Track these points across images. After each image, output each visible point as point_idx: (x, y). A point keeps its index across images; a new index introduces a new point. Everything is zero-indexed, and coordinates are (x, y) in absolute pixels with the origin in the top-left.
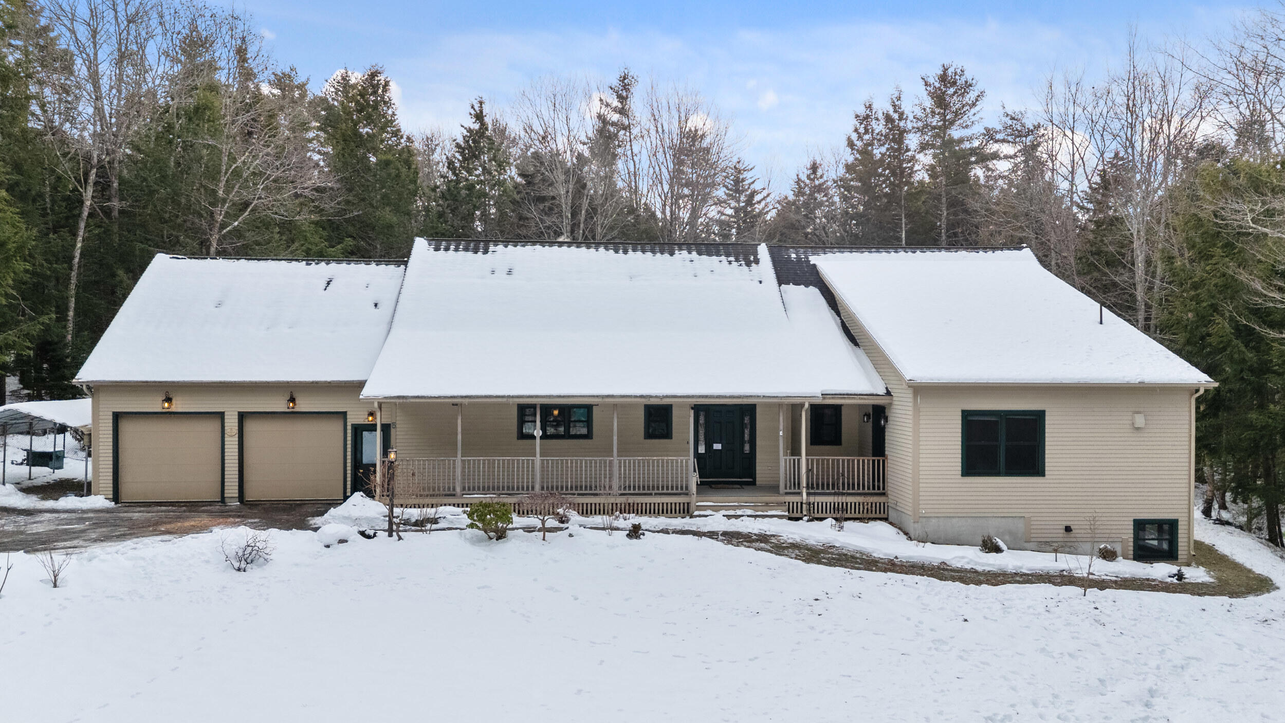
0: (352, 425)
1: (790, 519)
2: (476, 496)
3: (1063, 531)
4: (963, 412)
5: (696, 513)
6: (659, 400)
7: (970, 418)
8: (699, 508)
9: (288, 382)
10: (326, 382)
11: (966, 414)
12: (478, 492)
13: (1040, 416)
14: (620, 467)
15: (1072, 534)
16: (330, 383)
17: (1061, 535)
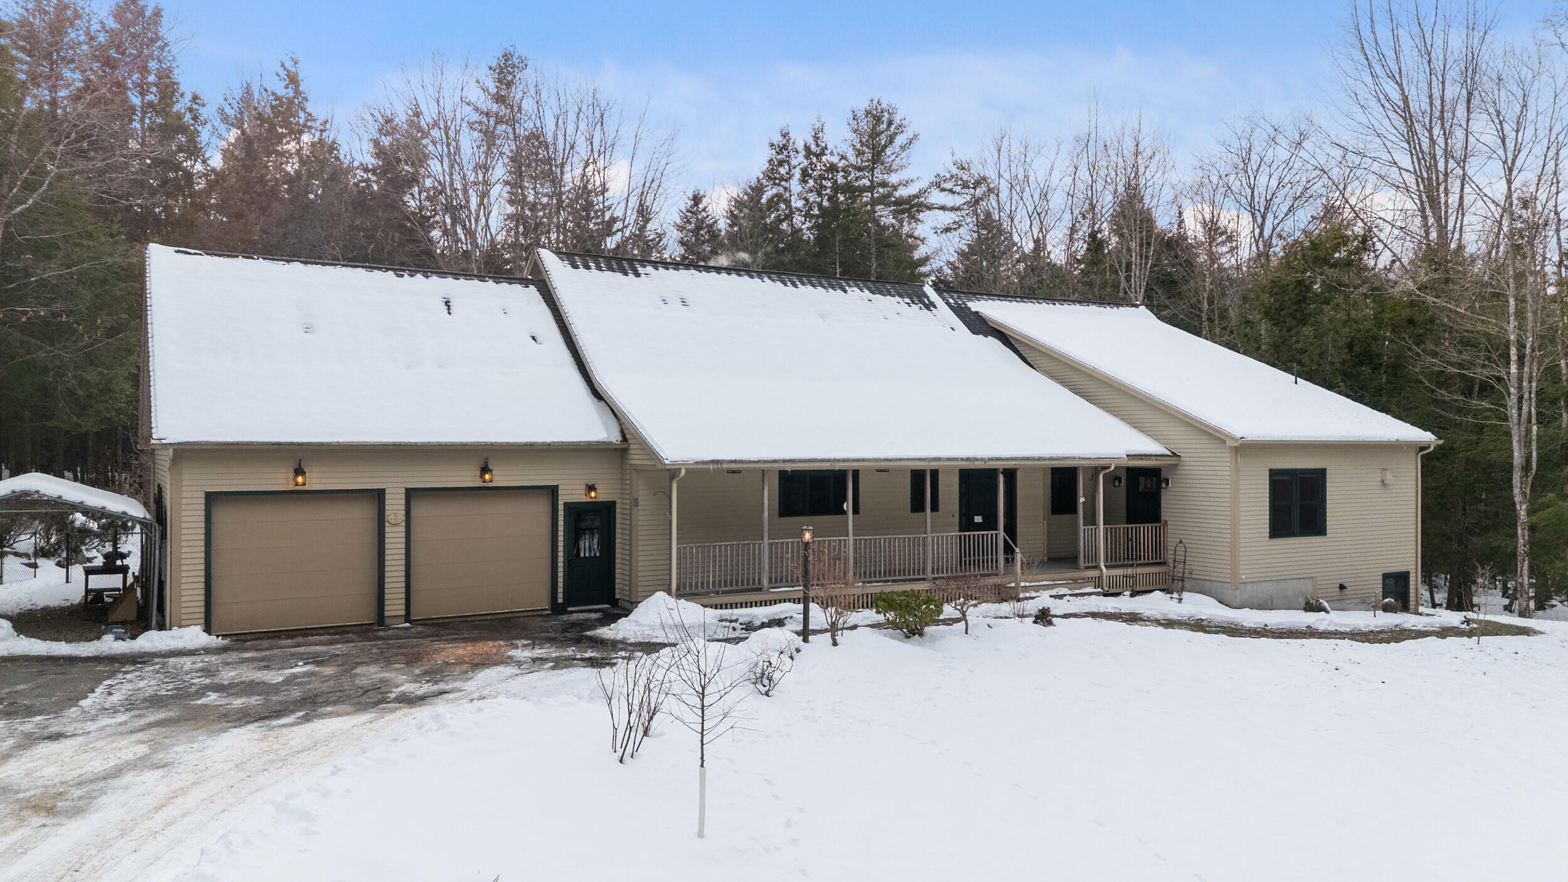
0: (565, 504)
1: (1105, 595)
2: (784, 589)
3: (1338, 590)
4: (1271, 471)
5: (1022, 595)
6: (983, 463)
7: (1277, 478)
8: (1026, 589)
9: (492, 444)
10: (543, 444)
11: (1273, 473)
12: (787, 584)
13: (1321, 474)
14: (933, 545)
15: (1345, 592)
16: (549, 445)
17: (1338, 594)
